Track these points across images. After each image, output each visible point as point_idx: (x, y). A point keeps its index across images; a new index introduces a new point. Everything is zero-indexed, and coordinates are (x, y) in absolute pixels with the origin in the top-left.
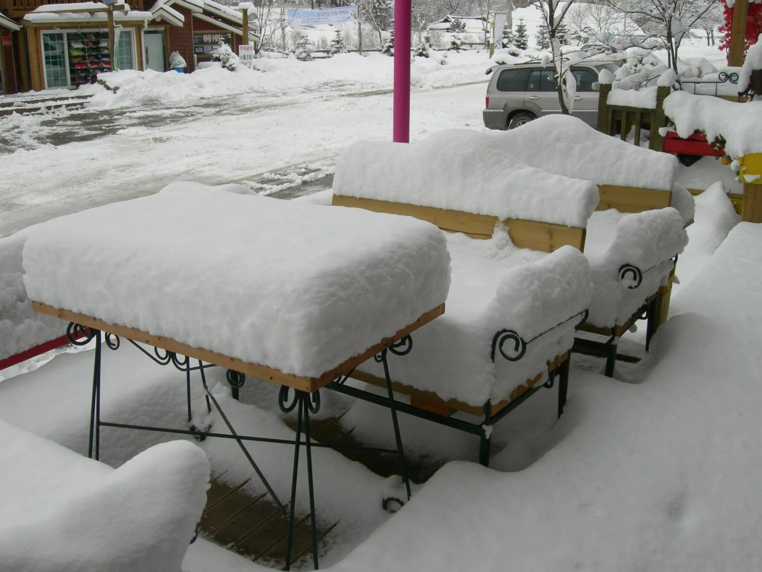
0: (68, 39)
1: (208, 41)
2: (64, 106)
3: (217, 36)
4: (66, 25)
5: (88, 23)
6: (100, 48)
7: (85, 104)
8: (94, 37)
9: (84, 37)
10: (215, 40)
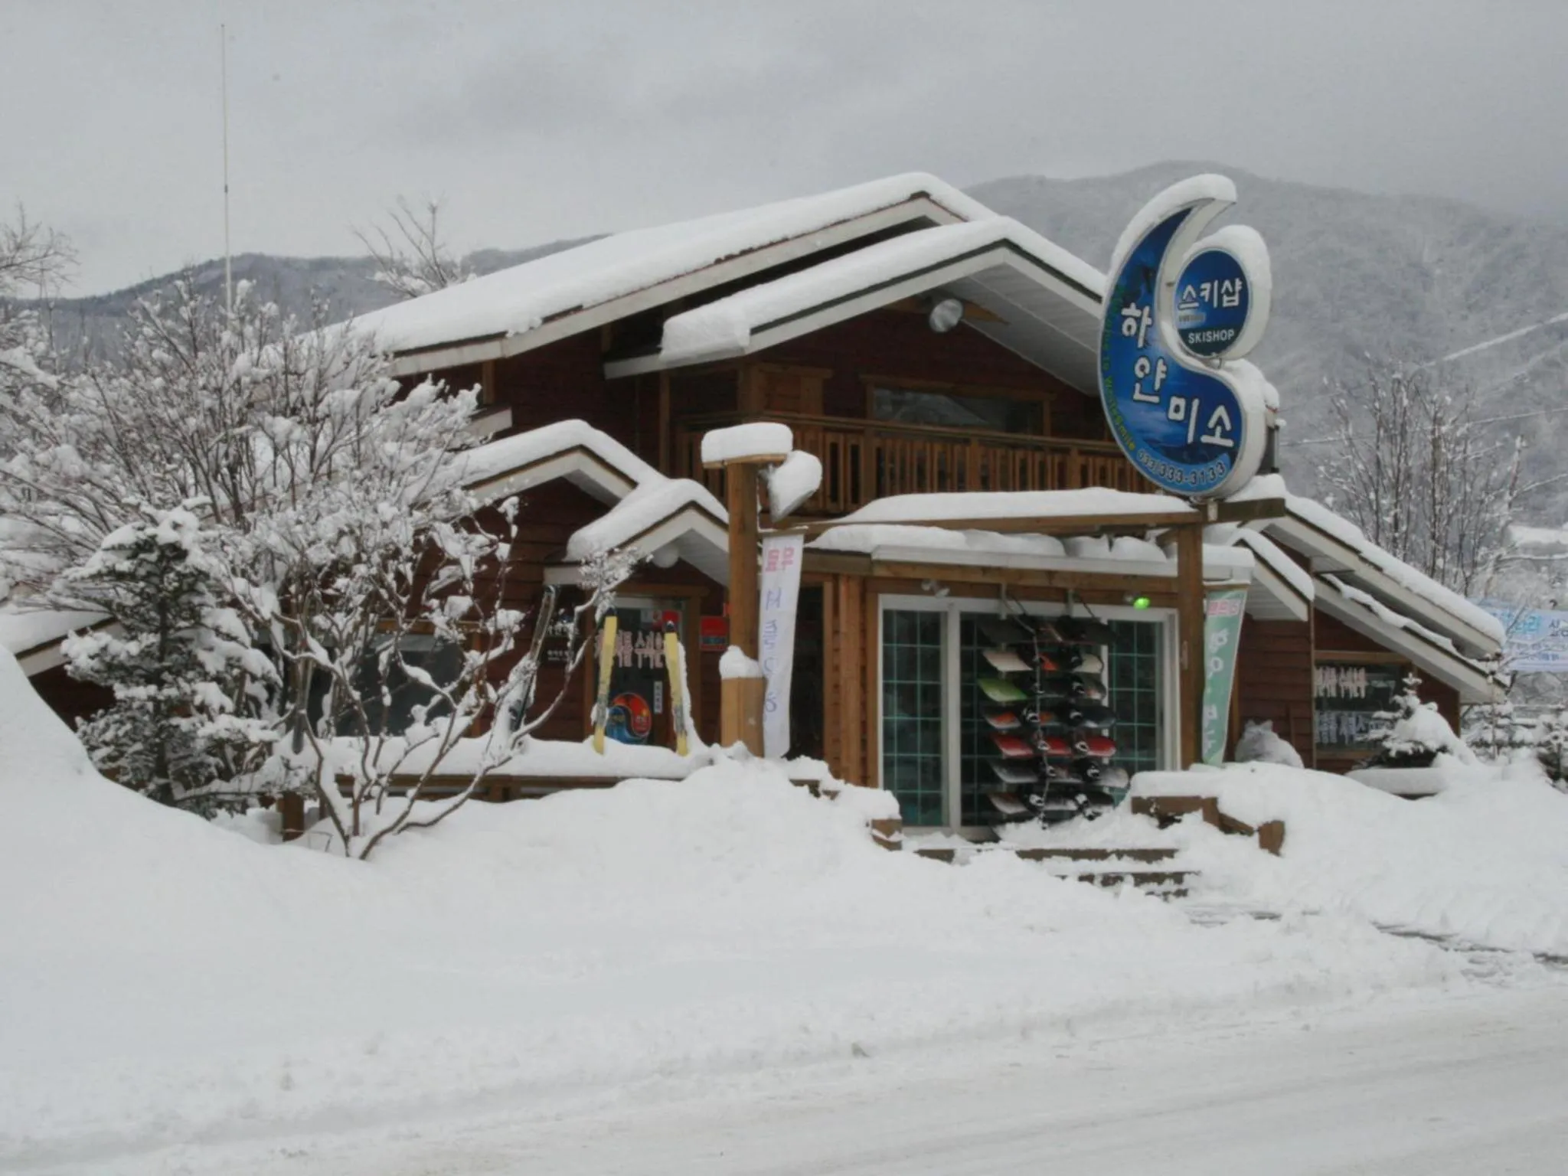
0: (966, 637)
1: (1325, 691)
2: (1130, 879)
3: (1356, 675)
4: (979, 578)
5: (1050, 574)
6: (1077, 678)
7: (1186, 877)
8: (1061, 634)
9: (1032, 630)
10: (1347, 692)
